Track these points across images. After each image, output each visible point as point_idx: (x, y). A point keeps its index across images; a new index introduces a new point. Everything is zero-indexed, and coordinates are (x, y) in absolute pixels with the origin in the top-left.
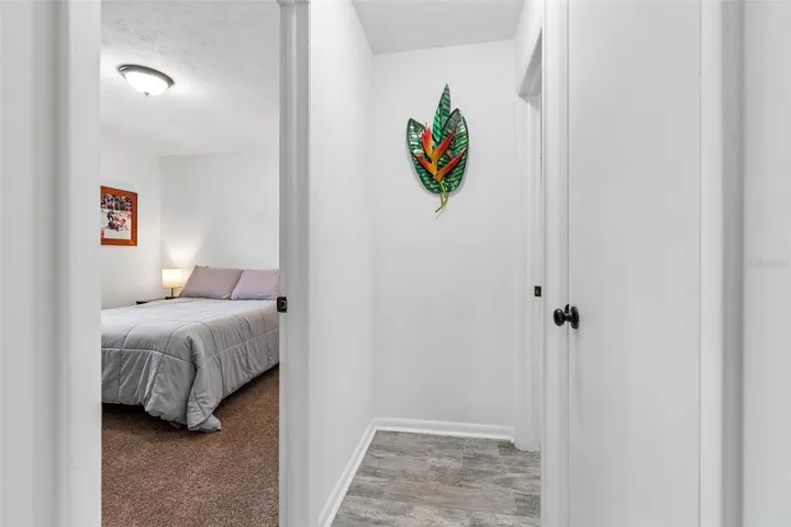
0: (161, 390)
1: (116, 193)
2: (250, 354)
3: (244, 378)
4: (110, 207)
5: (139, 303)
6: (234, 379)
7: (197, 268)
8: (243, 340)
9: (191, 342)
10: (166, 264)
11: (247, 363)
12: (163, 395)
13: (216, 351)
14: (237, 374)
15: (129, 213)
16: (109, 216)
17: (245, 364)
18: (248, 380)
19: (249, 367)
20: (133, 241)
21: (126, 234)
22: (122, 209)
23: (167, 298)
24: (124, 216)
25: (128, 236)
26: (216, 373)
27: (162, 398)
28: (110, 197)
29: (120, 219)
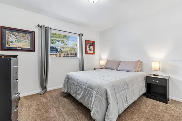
0: (95, 109)
1: (90, 41)
2: (127, 96)
3: (126, 106)
4: (89, 45)
5: (95, 69)
6: (122, 107)
7: (108, 60)
8: (125, 90)
9: (106, 90)
10: (101, 59)
11: (127, 100)
12: (96, 111)
13: (116, 95)
14: (123, 105)
15: (93, 46)
16: (89, 47)
17: (126, 100)
18: (127, 107)
19: (127, 101)
20: (94, 53)
21: (92, 52)
22: (92, 45)
23: (101, 68)
24: (92, 47)
25: (93, 52)
26: (115, 105)
27: (96, 112)
28: (89, 43)
29: (91, 48)
